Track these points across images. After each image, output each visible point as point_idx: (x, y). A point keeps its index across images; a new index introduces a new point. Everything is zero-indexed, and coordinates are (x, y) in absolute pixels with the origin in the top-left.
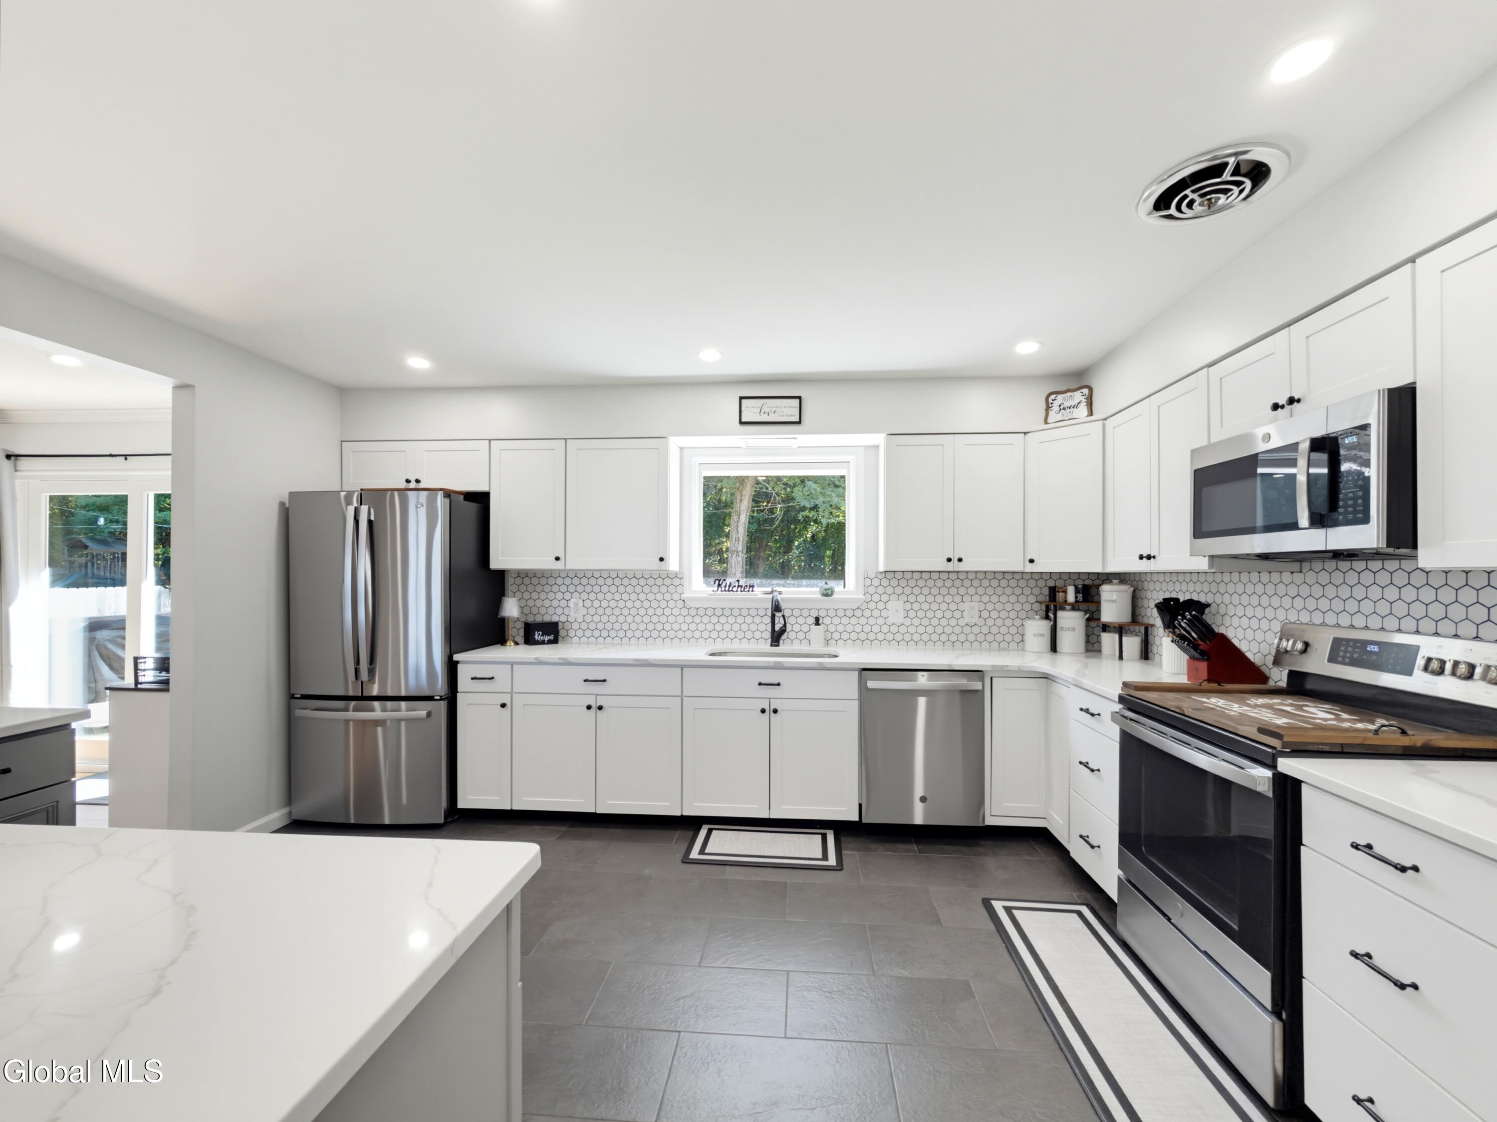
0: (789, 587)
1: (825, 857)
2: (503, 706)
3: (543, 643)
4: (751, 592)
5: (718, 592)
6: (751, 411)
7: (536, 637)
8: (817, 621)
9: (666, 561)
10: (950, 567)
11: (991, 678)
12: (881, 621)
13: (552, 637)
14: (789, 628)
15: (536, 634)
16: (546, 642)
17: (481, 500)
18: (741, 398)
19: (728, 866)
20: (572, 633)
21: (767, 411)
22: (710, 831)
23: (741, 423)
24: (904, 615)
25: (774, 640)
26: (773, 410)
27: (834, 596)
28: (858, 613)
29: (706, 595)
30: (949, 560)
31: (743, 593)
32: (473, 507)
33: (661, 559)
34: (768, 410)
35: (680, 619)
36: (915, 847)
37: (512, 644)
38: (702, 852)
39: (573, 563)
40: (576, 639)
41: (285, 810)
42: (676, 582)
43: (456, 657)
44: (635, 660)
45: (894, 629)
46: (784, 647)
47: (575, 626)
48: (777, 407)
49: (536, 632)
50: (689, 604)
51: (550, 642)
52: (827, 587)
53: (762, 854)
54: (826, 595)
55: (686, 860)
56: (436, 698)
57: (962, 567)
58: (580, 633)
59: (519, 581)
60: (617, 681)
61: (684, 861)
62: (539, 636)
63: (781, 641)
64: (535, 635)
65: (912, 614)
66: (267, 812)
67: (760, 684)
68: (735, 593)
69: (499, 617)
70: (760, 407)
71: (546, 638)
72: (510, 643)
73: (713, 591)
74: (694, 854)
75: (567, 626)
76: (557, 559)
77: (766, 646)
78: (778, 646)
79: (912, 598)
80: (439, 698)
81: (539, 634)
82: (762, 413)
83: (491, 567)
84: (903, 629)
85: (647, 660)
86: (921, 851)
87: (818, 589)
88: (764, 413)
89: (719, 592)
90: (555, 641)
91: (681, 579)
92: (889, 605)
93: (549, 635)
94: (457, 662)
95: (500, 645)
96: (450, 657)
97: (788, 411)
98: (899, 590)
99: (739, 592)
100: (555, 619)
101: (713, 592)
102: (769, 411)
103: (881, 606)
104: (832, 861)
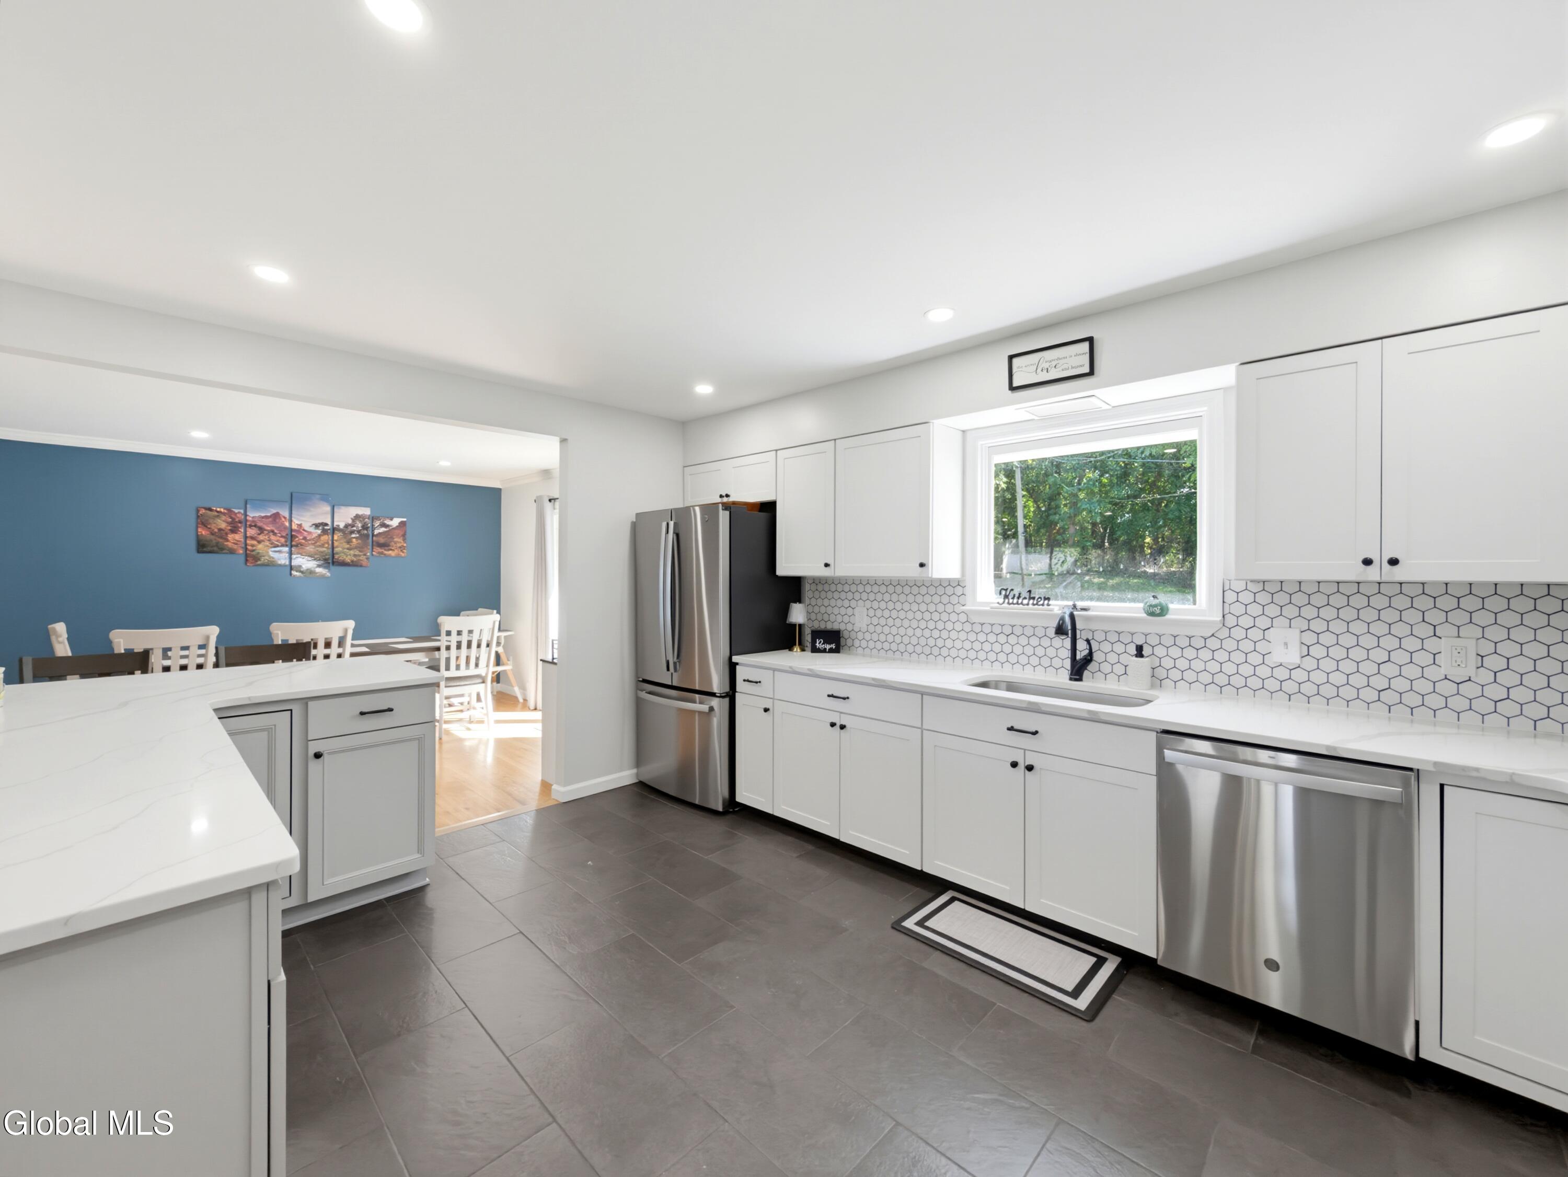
0: (1108, 601)
1: (1076, 993)
2: (766, 710)
3: (824, 651)
4: (1046, 607)
5: (1003, 605)
6: (1025, 372)
7: (817, 644)
8: (1139, 652)
9: (928, 567)
10: (1372, 574)
11: (1442, 786)
12: (1255, 659)
13: (833, 646)
14: (1096, 656)
15: (818, 642)
16: (827, 651)
17: (769, 508)
18: (1011, 358)
19: (938, 953)
20: (857, 643)
21: (1046, 367)
22: (953, 900)
23: (1012, 388)
24: (1301, 652)
25: (1074, 671)
26: (1054, 363)
27: (1168, 617)
28: (1213, 643)
29: (988, 608)
30: (1367, 562)
31: (1036, 606)
32: (763, 516)
33: (922, 565)
34: (1046, 365)
35: (963, 636)
36: (1251, 1039)
37: (799, 650)
38: (921, 923)
39: (841, 570)
40: (860, 650)
41: (635, 771)
42: (959, 590)
43: (735, 659)
44: (874, 679)
45: (1282, 673)
46: (1088, 683)
47: (860, 636)
48: (1059, 359)
49: (817, 640)
50: (974, 619)
51: (831, 651)
52: (1155, 602)
53: (991, 954)
54: (1152, 614)
55: (897, 926)
56: (717, 695)
57: (1398, 574)
58: (864, 644)
59: (813, 587)
60: (861, 700)
61: (895, 926)
62: (820, 644)
63: (1086, 673)
64: (816, 643)
65: (1317, 651)
66: (621, 770)
67: (1011, 729)
68: (1026, 606)
69: (787, 622)
70: (1037, 364)
71: (828, 647)
72: (797, 649)
73: (998, 603)
74: (910, 923)
75: (853, 635)
76: (827, 565)
77: (1062, 678)
78: (1080, 680)
79: (1318, 626)
80: (719, 695)
81: (821, 642)
82: (1039, 370)
83: (777, 574)
84: (1299, 675)
85: (884, 681)
86: (1256, 1050)
87: (1141, 605)
88: (1042, 370)
89: (1005, 605)
90: (837, 650)
91: (963, 587)
92: (1270, 634)
93: (830, 644)
94: (737, 664)
95: (787, 650)
96: (730, 658)
97: (1076, 359)
98: (1290, 611)
99: (1031, 606)
100: (836, 627)
101: (998, 605)
102: (1048, 367)
103: (1255, 634)
104: (1082, 1003)
